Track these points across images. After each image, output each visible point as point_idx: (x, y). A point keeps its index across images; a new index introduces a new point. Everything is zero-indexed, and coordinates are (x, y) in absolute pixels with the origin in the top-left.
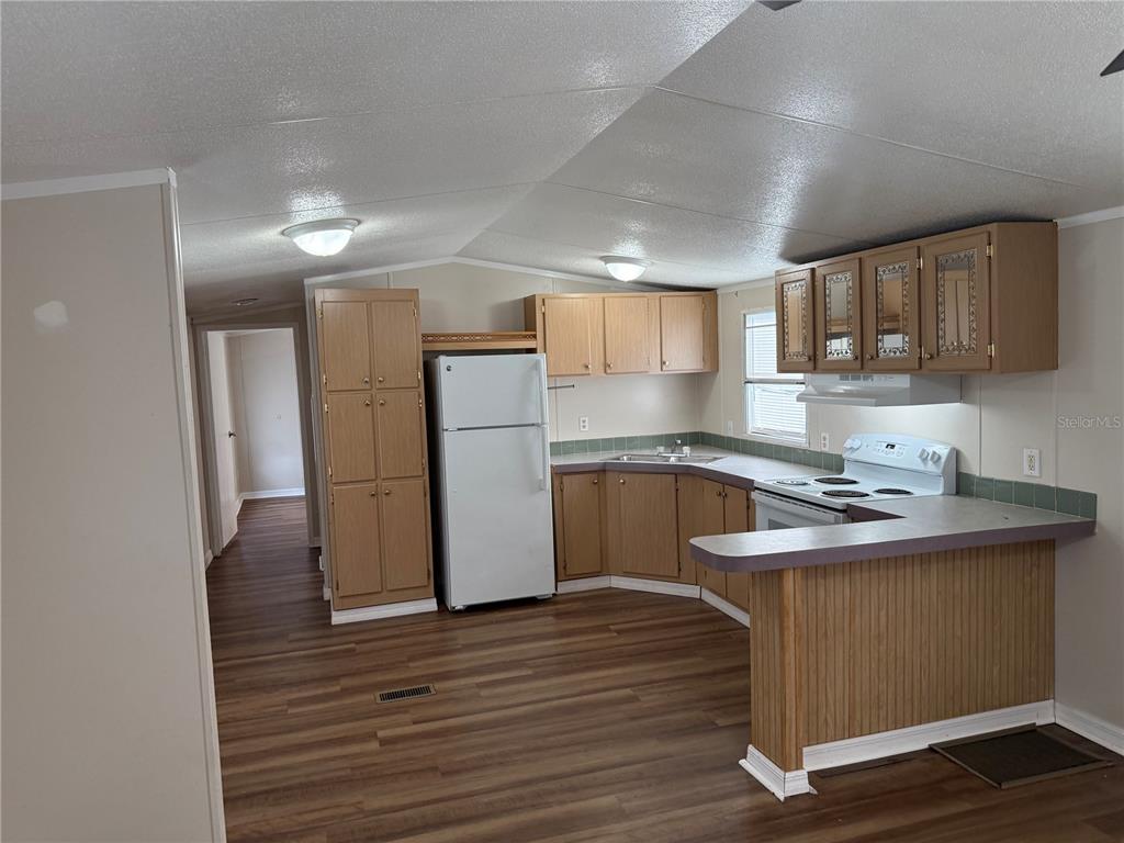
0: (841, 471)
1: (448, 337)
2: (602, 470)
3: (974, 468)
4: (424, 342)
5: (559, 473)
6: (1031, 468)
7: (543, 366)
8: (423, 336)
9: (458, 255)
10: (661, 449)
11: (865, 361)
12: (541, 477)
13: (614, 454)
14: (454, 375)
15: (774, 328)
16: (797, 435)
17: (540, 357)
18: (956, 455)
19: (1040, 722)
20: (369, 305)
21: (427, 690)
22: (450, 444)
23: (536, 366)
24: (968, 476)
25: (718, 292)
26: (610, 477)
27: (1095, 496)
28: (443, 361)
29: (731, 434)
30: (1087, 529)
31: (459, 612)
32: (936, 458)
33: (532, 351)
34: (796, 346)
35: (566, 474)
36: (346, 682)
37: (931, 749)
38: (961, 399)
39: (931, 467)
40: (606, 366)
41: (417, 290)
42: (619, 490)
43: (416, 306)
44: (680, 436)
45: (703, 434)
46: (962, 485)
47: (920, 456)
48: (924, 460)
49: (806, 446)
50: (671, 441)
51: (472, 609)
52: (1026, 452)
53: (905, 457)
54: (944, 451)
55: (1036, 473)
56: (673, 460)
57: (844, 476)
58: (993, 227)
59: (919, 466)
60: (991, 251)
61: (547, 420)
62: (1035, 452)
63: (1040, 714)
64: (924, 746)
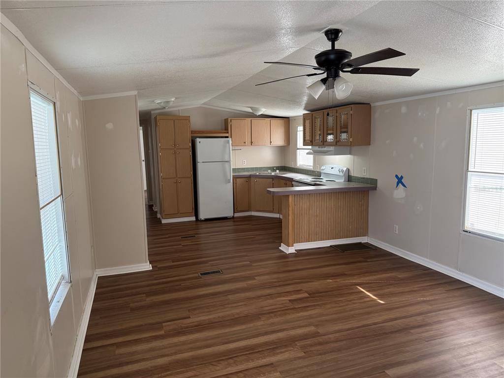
0: (320, 176)
1: (199, 132)
2: (250, 177)
3: (352, 174)
4: (191, 133)
5: (235, 178)
6: (364, 173)
7: (231, 142)
8: (192, 131)
9: (203, 104)
10: (269, 171)
11: (324, 143)
12: (229, 178)
13: (254, 172)
14: (202, 145)
15: (302, 132)
16: (311, 166)
17: (230, 139)
18: (348, 170)
19: (362, 242)
20: (174, 121)
21: (194, 236)
22: (200, 167)
23: (228, 142)
24: (350, 176)
25: (290, 119)
26: (252, 179)
27: (377, 180)
28: (198, 140)
29: (293, 167)
30: (375, 188)
31: (203, 221)
32: (342, 171)
33: (227, 137)
34: (308, 138)
35: (237, 178)
36: (169, 235)
37: (331, 246)
38: (350, 154)
39: (341, 174)
40: (252, 142)
41: (189, 116)
42: (255, 184)
43: (189, 121)
44: (276, 167)
45: (285, 167)
46: (349, 179)
47: (339, 170)
48: (340, 172)
49: (313, 169)
50: (273, 169)
51: (207, 220)
52: (363, 168)
53: (335, 172)
54: (345, 169)
55: (365, 174)
56: (273, 174)
57: (321, 178)
58: (352, 105)
59: (338, 173)
60: (351, 112)
61: (232, 160)
62: (365, 168)
63: (363, 240)
64: (329, 245)
